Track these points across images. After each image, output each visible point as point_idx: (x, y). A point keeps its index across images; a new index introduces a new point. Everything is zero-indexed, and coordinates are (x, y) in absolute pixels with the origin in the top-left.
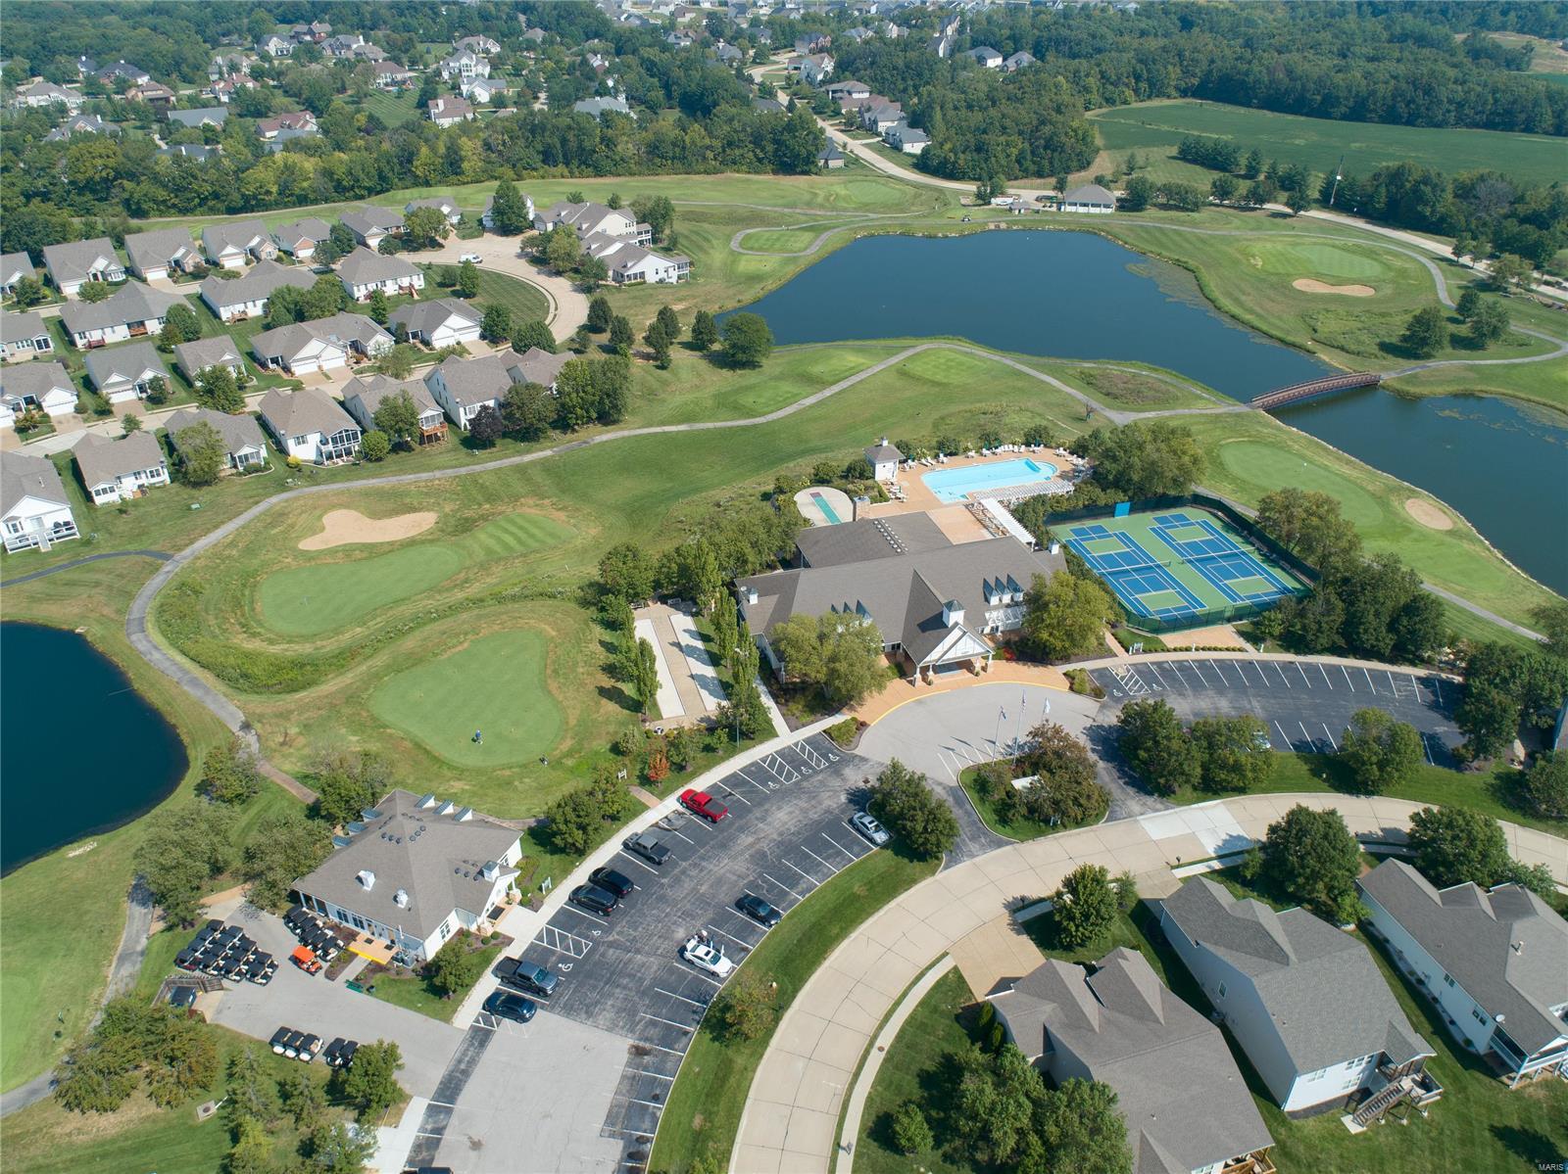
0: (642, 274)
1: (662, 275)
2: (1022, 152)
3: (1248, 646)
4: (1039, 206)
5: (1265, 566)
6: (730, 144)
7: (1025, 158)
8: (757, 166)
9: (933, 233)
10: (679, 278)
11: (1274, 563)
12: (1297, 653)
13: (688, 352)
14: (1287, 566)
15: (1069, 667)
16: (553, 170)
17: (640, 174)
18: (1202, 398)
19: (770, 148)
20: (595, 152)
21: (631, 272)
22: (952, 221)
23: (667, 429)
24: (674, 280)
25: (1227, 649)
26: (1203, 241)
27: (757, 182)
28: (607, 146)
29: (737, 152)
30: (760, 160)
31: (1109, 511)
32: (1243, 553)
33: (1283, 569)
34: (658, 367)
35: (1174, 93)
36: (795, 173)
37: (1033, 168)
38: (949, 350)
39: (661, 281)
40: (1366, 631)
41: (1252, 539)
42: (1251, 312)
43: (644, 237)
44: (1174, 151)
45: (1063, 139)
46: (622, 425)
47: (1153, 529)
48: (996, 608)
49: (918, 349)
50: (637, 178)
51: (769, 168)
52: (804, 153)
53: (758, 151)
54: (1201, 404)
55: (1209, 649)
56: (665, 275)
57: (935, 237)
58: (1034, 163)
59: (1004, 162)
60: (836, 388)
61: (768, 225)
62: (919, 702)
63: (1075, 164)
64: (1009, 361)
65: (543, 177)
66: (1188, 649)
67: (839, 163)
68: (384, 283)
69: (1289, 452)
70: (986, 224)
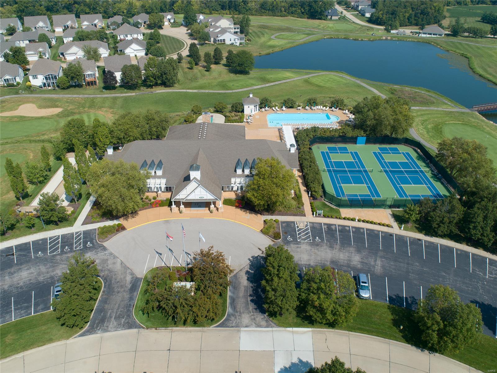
0: (224, 40)
1: (233, 41)
2: (411, 14)
3: (395, 225)
4: (411, 34)
5: (431, 180)
6: (291, 6)
7: (411, 18)
8: (301, 15)
9: (357, 38)
10: (240, 44)
11: (439, 180)
12: (426, 234)
13: (224, 67)
14: (445, 182)
15: (269, 217)
16: (224, 12)
17: (256, 15)
18: (446, 104)
19: (307, 8)
20: (240, 6)
21: (219, 39)
22: (368, 35)
23: (188, 91)
24: (238, 44)
25: (379, 224)
26: (479, 48)
27: (299, 20)
28: (244, 3)
29: (294, 9)
30: (303, 13)
31: (354, 140)
32: (422, 172)
33: (442, 183)
34: (206, 71)
35: (489, 3)
36: (316, 19)
37: (414, 22)
38: (334, 75)
39: (232, 44)
40: (475, 228)
41: (431, 165)
42: (490, 74)
43: (236, 30)
44: (479, 19)
45: (429, 10)
46: (172, 88)
47: (375, 153)
48: (239, 176)
49: (320, 74)
50: (254, 16)
51: (306, 16)
52: (319, 10)
53: (302, 9)
54: (445, 106)
55: (367, 222)
56: (234, 42)
57: (358, 40)
58: (415, 20)
59: (402, 19)
60: (272, 84)
61: (292, 32)
62: (167, 222)
63: (433, 21)
64: (359, 82)
65: (220, 14)
66: (353, 220)
67: (337, 18)
68: (127, 36)
69: (483, 131)
70: (382, 37)
